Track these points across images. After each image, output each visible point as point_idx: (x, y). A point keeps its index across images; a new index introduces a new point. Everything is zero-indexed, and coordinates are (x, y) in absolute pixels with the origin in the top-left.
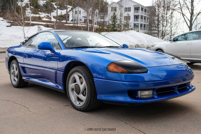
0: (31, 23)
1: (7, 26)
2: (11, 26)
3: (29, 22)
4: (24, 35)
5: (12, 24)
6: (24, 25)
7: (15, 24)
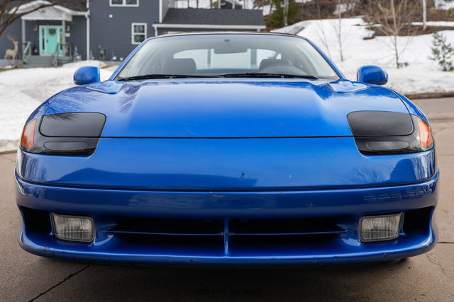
0: (425, 27)
1: (365, 39)
2: (373, 38)
3: (421, 24)
4: (397, 58)
5: (378, 33)
6: (397, 32)
7: (385, 33)
